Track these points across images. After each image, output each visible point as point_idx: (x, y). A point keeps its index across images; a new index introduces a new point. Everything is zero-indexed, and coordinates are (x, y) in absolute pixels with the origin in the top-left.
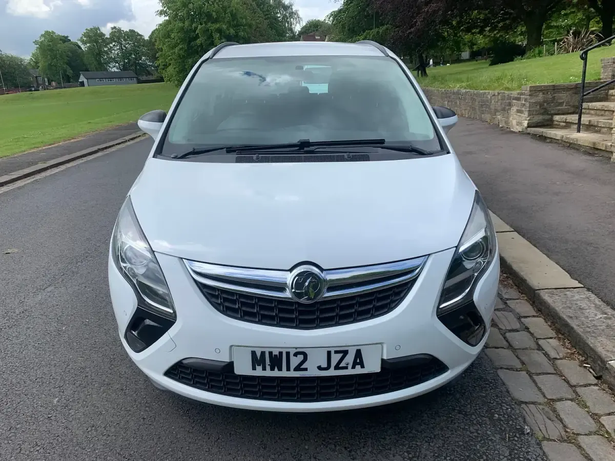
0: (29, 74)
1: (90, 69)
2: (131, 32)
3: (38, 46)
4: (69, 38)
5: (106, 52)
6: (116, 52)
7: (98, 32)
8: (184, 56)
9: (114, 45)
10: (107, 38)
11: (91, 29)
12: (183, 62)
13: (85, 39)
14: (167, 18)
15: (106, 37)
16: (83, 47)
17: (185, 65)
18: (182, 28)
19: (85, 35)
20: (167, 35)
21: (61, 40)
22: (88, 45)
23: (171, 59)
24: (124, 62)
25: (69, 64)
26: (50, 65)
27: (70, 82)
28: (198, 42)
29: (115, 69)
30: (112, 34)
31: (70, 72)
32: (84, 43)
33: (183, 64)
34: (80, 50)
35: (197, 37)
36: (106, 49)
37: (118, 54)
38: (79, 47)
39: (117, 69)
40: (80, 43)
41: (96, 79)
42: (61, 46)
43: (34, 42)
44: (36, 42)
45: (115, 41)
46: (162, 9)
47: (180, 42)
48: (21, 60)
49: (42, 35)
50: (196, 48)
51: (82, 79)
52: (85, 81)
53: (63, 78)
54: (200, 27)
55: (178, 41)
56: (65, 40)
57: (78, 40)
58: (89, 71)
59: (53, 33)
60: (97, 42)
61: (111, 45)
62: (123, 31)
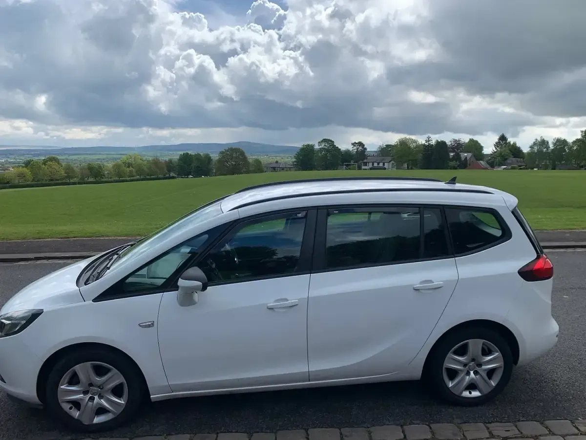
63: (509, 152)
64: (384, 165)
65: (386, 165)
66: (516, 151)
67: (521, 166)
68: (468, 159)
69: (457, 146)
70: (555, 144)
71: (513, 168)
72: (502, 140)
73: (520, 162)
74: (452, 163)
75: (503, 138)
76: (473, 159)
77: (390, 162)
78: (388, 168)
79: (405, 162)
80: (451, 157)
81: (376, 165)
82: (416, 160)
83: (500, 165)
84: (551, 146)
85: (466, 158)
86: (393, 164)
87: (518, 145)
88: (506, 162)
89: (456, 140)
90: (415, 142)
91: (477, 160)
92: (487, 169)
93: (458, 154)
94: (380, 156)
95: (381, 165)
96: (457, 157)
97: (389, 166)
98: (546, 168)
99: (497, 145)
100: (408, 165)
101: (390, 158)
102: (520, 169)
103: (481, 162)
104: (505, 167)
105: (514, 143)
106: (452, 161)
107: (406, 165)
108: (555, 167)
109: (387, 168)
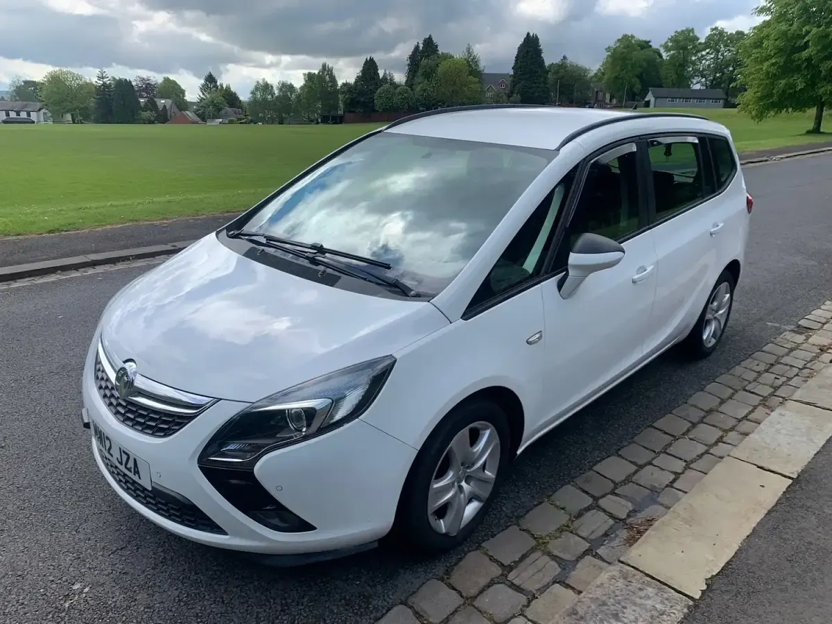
0: (588, 88)
1: (664, 85)
2: (738, 34)
3: (609, 53)
4: (650, 44)
5: (694, 63)
6: (707, 63)
7: (691, 34)
8: (775, 75)
9: (708, 53)
10: (700, 44)
11: (682, 31)
12: (772, 84)
13: (670, 44)
14: (768, 18)
15: (699, 41)
16: (665, 56)
17: (773, 89)
18: (785, 33)
19: (671, 40)
20: (758, 44)
21: (639, 46)
22: (672, 52)
23: (754, 79)
24: (715, 76)
25: (640, 77)
26: (616, 77)
27: (634, 100)
28: (805, 54)
29: (698, 87)
30: (709, 38)
31: (638, 87)
32: (667, 49)
33: (772, 87)
34: (660, 59)
35: (806, 46)
36: (693, 58)
37: (709, 65)
38: (661, 56)
39: (703, 85)
40: (662, 51)
41: (667, 98)
42: (637, 55)
43: (606, 49)
44: (608, 49)
45: (711, 48)
46: (765, 4)
47: (775, 54)
48: (586, 71)
49: (619, 40)
50: (799, 62)
51: (650, 97)
52: (652, 100)
53: (627, 93)
54: (815, 30)
55: (772, 53)
56: (645, 45)
57: (661, 46)
58: (662, 87)
59: (633, 37)
60: (684, 48)
61: (704, 53)
62: (727, 33)
63: (223, 98)
64: (29, 115)
65: (34, 116)
66: (230, 98)
67: (241, 119)
68: (167, 108)
69: (146, 87)
70: (280, 90)
71: (231, 122)
72: (211, 83)
73: (240, 114)
74: (146, 114)
75: (211, 79)
76: (175, 109)
77: (39, 110)
78: (39, 121)
79: (68, 112)
80: (142, 105)
81: (13, 115)
82: (86, 108)
83: (215, 117)
84: (276, 92)
85: (165, 106)
86: (45, 114)
87: (233, 89)
88: (220, 113)
89: (144, 79)
90: (79, 77)
91: (181, 110)
92: (197, 123)
93: (152, 99)
94: (16, 100)
95: (23, 115)
96: (152, 105)
97: (38, 116)
98: (272, 121)
99: (204, 88)
100: (72, 115)
101: (39, 105)
102: (241, 123)
103: (187, 112)
104: (221, 120)
105: (227, 87)
106: (146, 111)
107: (69, 117)
108: (282, 121)
109: (36, 121)
